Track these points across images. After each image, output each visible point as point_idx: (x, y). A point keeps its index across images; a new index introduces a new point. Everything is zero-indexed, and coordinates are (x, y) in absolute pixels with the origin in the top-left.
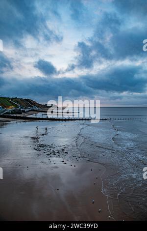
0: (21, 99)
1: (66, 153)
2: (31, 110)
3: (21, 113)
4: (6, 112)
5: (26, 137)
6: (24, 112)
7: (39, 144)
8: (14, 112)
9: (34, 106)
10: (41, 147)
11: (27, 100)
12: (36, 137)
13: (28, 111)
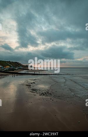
0: (13, 62)
1: (50, 94)
2: (19, 69)
3: (14, 70)
4: (5, 69)
5: (23, 84)
6: (15, 69)
7: (32, 88)
8: (10, 69)
9: (20, 66)
10: (34, 90)
11: (16, 63)
12: (28, 84)
13: (17, 69)
